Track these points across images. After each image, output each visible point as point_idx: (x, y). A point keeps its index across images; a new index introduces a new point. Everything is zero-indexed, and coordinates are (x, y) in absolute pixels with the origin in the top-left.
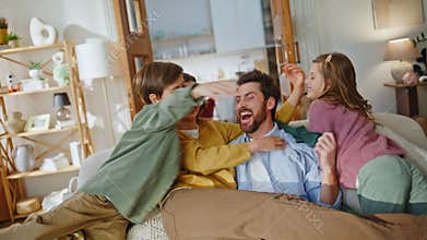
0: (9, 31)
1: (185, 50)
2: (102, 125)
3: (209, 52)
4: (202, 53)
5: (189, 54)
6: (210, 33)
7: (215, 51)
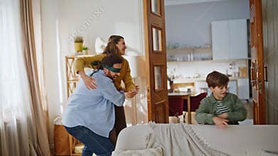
0: (84, 44)
1: (192, 56)
2: (131, 106)
3: (207, 59)
4: (203, 59)
5: (194, 59)
6: (209, 47)
7: (212, 59)
